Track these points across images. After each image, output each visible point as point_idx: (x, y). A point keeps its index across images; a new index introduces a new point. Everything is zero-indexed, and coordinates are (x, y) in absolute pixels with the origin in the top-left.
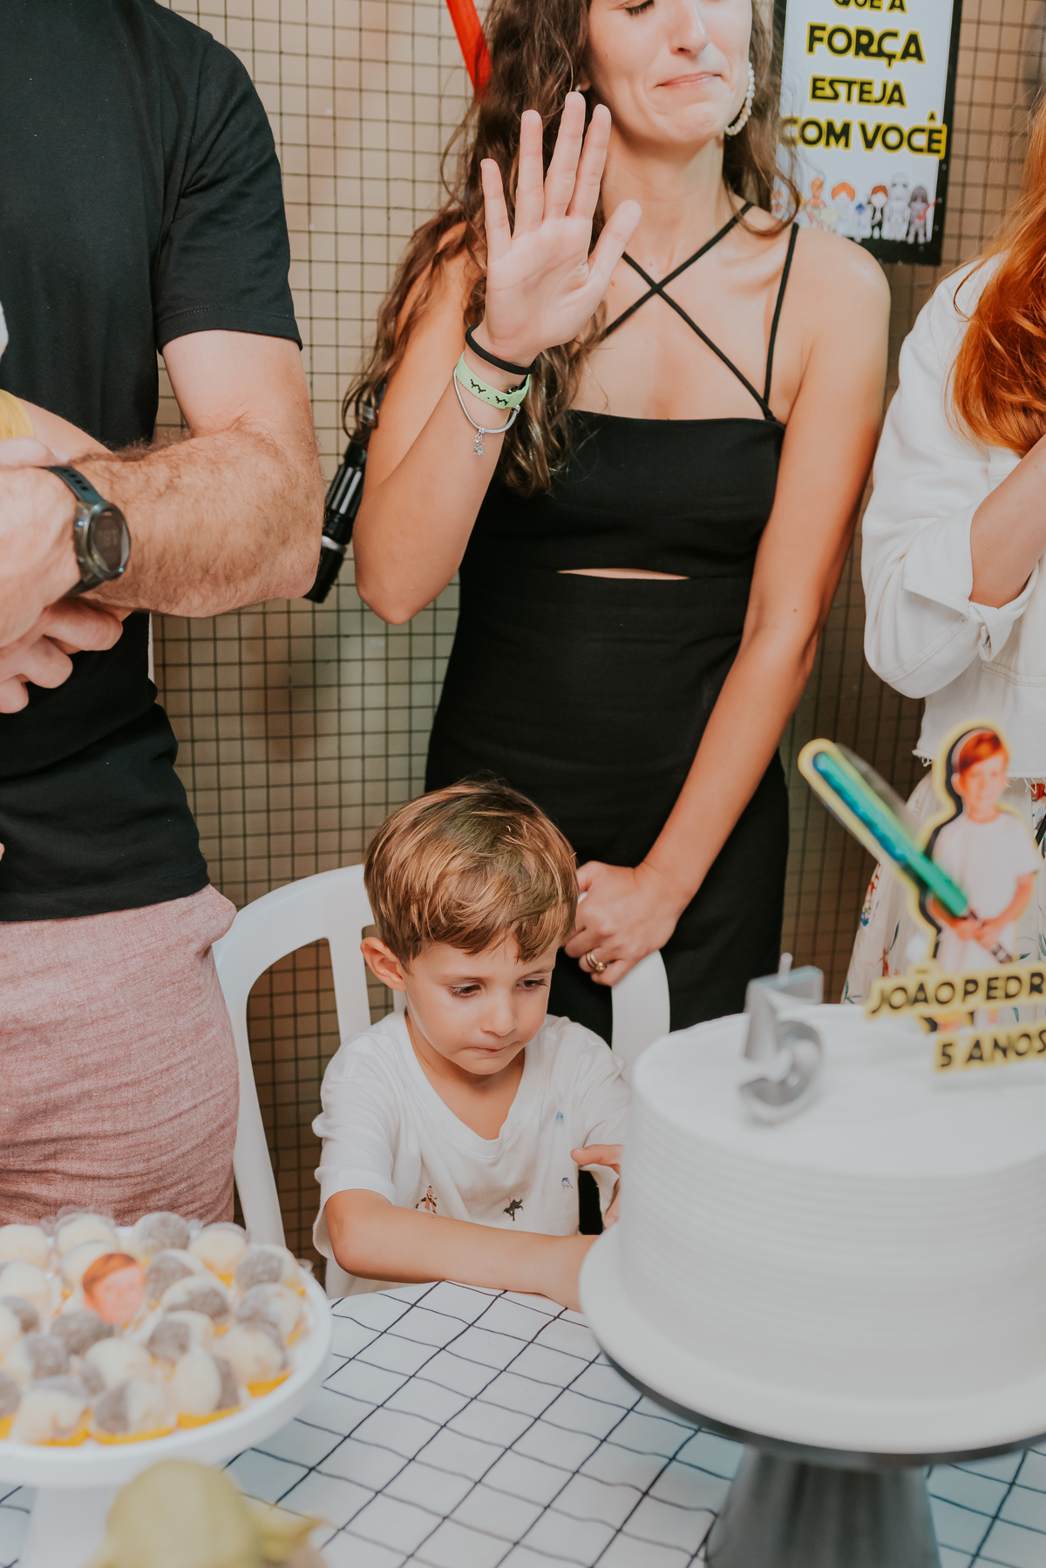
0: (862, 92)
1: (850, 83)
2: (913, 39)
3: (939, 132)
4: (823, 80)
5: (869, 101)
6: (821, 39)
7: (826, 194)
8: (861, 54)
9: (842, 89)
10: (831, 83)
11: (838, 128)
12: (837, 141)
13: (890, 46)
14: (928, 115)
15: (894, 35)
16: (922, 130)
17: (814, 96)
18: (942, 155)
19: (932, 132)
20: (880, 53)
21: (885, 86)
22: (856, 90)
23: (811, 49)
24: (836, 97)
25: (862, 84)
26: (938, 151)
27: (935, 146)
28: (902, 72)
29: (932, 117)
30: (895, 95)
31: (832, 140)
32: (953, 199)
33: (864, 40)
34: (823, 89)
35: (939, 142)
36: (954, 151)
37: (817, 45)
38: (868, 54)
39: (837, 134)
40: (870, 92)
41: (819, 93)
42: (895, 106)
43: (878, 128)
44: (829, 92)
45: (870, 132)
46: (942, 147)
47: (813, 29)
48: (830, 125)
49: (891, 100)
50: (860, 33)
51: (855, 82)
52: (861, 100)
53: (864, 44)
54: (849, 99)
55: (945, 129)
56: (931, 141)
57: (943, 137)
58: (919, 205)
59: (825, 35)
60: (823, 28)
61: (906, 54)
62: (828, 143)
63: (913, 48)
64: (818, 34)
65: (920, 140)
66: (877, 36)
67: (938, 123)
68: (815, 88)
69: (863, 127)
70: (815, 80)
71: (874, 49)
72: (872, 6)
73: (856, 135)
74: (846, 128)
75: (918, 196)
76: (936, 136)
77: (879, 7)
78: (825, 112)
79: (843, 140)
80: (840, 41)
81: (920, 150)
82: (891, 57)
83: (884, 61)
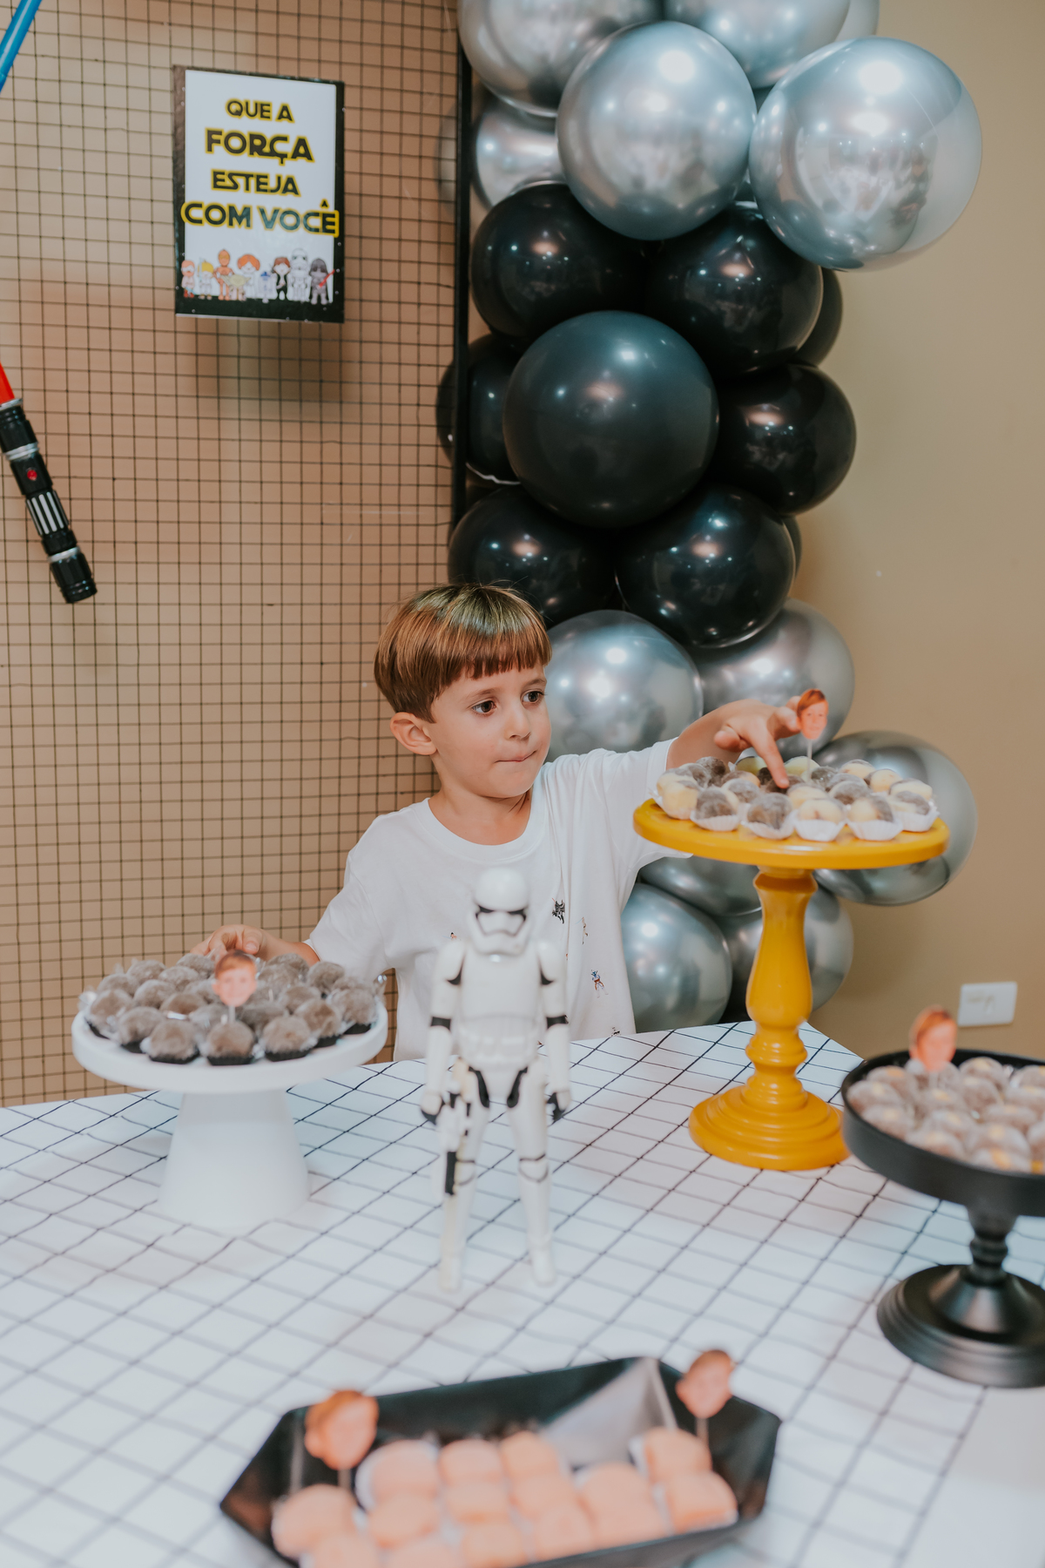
0: (259, 183)
1: (248, 176)
2: (302, 142)
3: (333, 216)
4: (223, 173)
5: (265, 191)
6: (218, 142)
7: (233, 265)
8: (256, 154)
9: (241, 181)
10: (231, 176)
11: (239, 211)
12: (240, 222)
13: (280, 147)
14: (320, 202)
15: (285, 139)
16: (316, 214)
17: (216, 186)
18: (337, 234)
19: (325, 216)
20: (273, 153)
21: (279, 178)
22: (253, 182)
23: (210, 149)
24: (235, 187)
25: (259, 177)
26: (333, 232)
27: (329, 227)
28: (294, 168)
29: (325, 204)
30: (289, 186)
31: (235, 221)
32: (351, 268)
33: (257, 142)
34: (223, 180)
35: (333, 224)
36: (347, 232)
37: (215, 146)
38: (262, 154)
39: (236, 216)
40: (266, 184)
41: (219, 183)
42: (290, 196)
43: (276, 211)
44: (228, 183)
45: (269, 214)
46: (336, 228)
47: (210, 133)
48: (232, 208)
49: (286, 190)
50: (253, 137)
51: (252, 176)
52: (258, 189)
53: (257, 145)
54: (247, 188)
55: (337, 213)
56: (325, 223)
57: (336, 220)
58: (319, 275)
59: (222, 138)
60: (220, 133)
61: (296, 155)
62: (231, 224)
63: (302, 150)
64: (215, 137)
65: (316, 222)
66: (269, 138)
67: (331, 209)
68: (216, 180)
69: (262, 212)
70: (215, 173)
71: (267, 149)
72: (262, 116)
73: (256, 216)
74: (247, 211)
75: (318, 267)
76: (329, 219)
77: (269, 117)
78: (225, 198)
79: (244, 221)
80: (235, 143)
81: (317, 230)
82: (283, 156)
83: (276, 160)
